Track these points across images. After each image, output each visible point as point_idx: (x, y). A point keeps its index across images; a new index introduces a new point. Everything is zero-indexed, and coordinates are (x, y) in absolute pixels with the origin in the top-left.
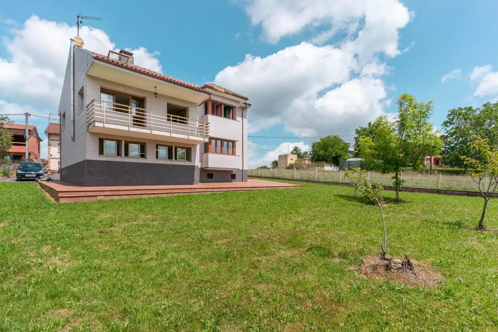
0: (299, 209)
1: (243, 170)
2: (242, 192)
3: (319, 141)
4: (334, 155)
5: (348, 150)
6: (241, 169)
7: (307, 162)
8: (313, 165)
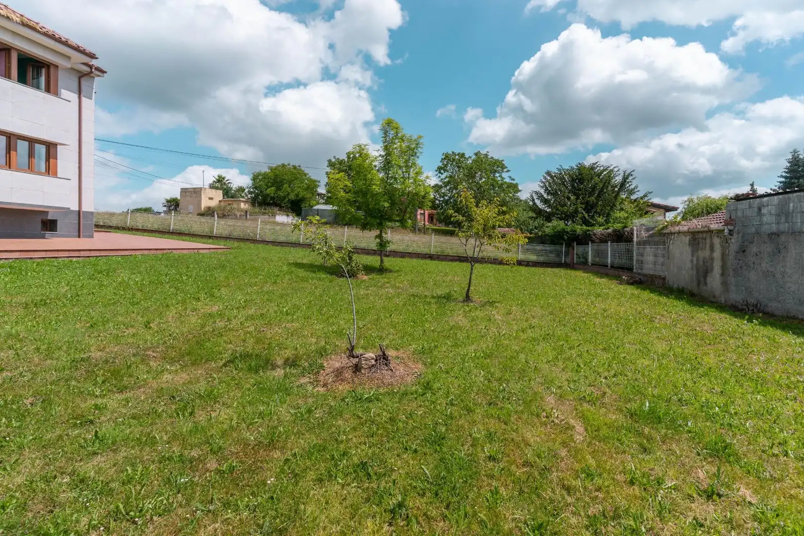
1: (79, 212)
2: (75, 259)
4: (292, 197)
5: (316, 191)
6: (75, 208)
7: (242, 205)
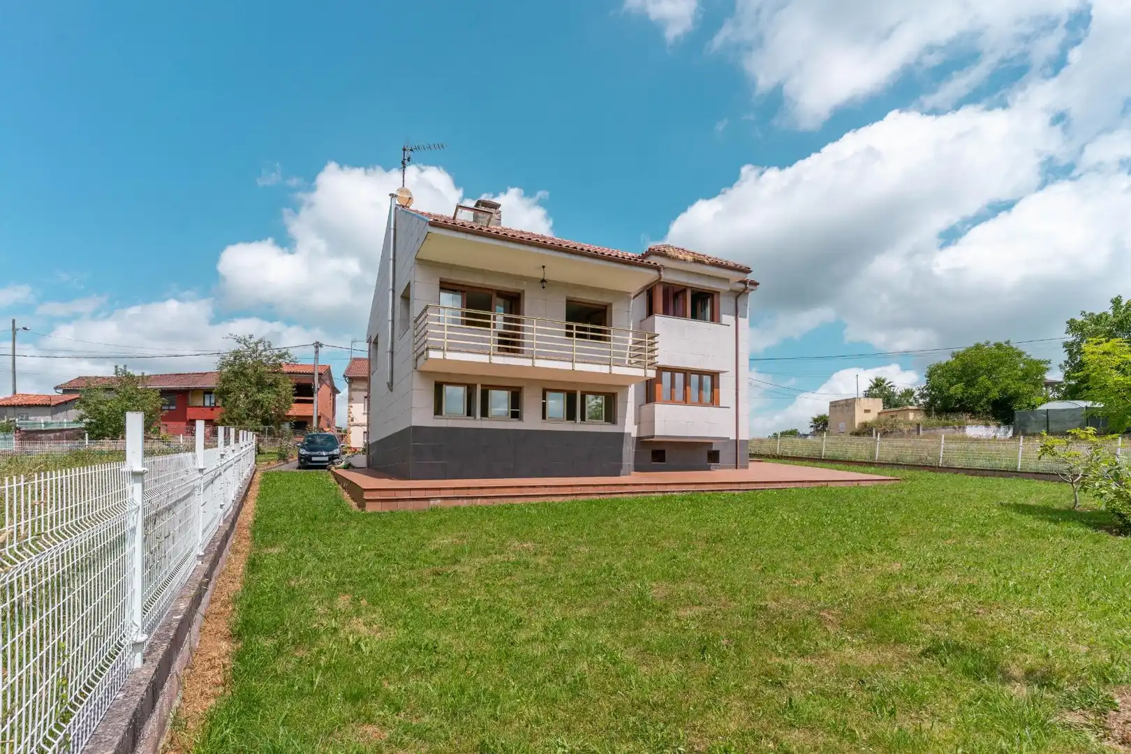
0: (892, 541)
1: (736, 441)
2: (736, 493)
3: (951, 359)
4: (995, 394)
5: (1042, 379)
6: (733, 437)
7: (911, 416)
8: (932, 426)
